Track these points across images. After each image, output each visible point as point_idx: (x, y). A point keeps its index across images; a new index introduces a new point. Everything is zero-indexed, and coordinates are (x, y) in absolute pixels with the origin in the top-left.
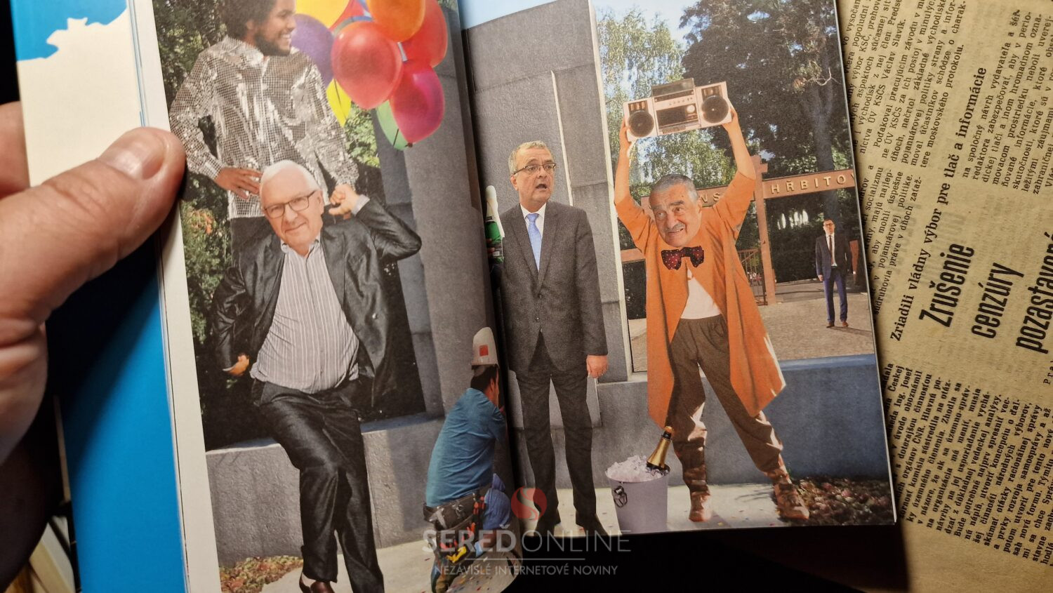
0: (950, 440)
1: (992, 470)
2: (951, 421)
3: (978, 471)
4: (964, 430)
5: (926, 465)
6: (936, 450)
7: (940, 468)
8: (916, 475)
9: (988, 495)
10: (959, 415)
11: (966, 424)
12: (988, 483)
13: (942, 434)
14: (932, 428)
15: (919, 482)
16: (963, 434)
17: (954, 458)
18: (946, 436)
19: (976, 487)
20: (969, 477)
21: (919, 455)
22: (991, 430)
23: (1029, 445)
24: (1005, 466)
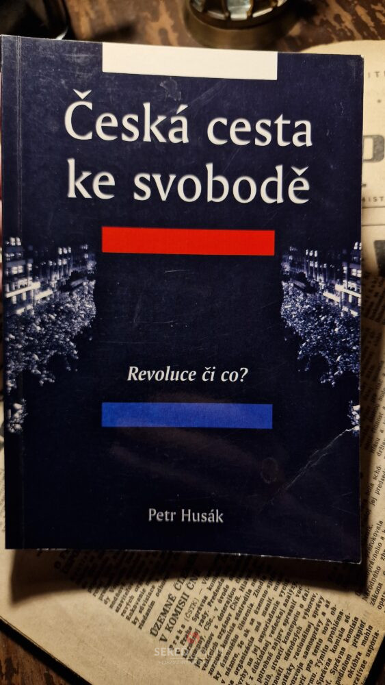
0: (256, 612)
1: (283, 645)
2: (260, 596)
3: (273, 644)
4: (268, 605)
5: (236, 631)
6: (245, 619)
7: (246, 635)
8: (227, 638)
9: (277, 667)
10: (266, 592)
11: (270, 600)
12: (279, 657)
13: (252, 605)
14: (246, 599)
15: (229, 645)
16: (266, 609)
17: (257, 629)
18: (254, 608)
19: (269, 658)
20: (265, 648)
21: (233, 620)
22: (287, 610)
23: (312, 629)
24: (293, 644)
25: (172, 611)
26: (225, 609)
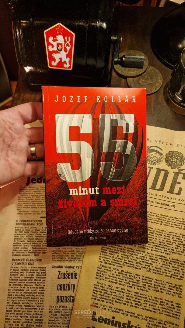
0: (31, 288)
1: (26, 301)
2: (36, 287)
3: (25, 297)
4: (34, 290)
5: (23, 284)
6: (28, 285)
7: (23, 288)
8: (21, 282)
9: (19, 302)
10: (37, 288)
11: (36, 290)
12: (22, 301)
13: (32, 285)
14: (33, 283)
15: (19, 284)
16: (33, 290)
17: (27, 290)
18: (32, 287)
19: (21, 298)
20: (23, 295)
21: (26, 282)
22: (36, 297)
23: (34, 307)
24: (27, 303)
25: (20, 262)
26: (28, 278)
